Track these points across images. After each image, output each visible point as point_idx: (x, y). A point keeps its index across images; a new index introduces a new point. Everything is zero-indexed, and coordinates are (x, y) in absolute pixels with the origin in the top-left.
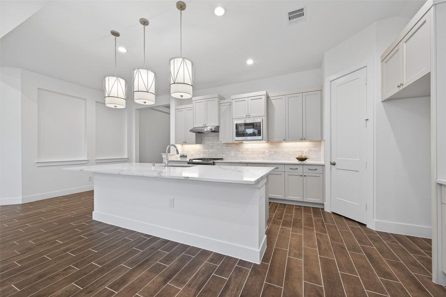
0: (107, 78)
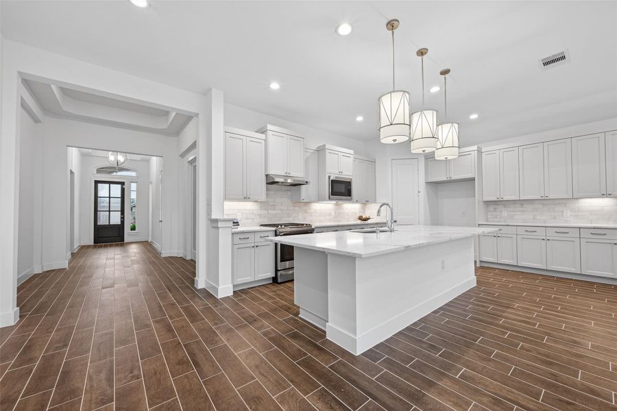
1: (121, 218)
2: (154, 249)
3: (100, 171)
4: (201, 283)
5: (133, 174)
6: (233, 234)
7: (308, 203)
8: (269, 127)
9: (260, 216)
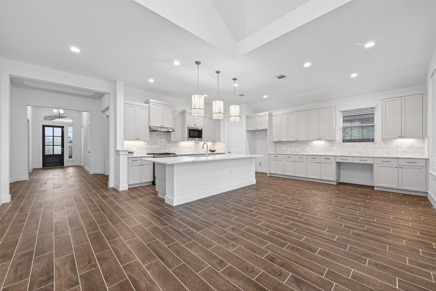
0: (193, 96)
1: (62, 150)
2: (84, 169)
3: (45, 118)
4: (111, 184)
5: (70, 121)
6: (128, 158)
7: (176, 142)
8: (151, 100)
9: (147, 149)
